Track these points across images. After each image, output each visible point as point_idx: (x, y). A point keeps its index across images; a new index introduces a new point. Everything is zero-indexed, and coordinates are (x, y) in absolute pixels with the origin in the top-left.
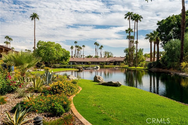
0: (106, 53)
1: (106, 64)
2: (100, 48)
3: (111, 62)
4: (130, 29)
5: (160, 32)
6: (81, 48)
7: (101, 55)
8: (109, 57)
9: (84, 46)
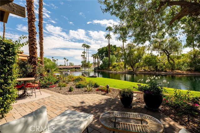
0: (70, 63)
1: (71, 69)
2: (67, 61)
3: (73, 68)
4: (84, 52)
5: (99, 54)
6: (55, 61)
7: (68, 64)
8: (72, 65)
9: (57, 60)
